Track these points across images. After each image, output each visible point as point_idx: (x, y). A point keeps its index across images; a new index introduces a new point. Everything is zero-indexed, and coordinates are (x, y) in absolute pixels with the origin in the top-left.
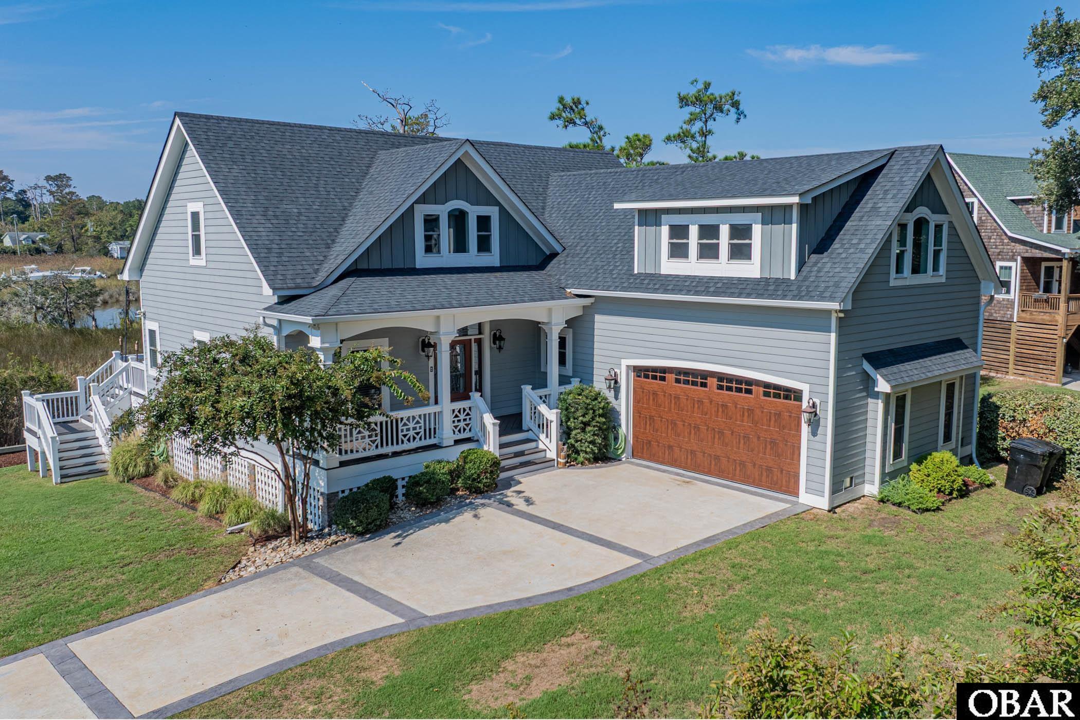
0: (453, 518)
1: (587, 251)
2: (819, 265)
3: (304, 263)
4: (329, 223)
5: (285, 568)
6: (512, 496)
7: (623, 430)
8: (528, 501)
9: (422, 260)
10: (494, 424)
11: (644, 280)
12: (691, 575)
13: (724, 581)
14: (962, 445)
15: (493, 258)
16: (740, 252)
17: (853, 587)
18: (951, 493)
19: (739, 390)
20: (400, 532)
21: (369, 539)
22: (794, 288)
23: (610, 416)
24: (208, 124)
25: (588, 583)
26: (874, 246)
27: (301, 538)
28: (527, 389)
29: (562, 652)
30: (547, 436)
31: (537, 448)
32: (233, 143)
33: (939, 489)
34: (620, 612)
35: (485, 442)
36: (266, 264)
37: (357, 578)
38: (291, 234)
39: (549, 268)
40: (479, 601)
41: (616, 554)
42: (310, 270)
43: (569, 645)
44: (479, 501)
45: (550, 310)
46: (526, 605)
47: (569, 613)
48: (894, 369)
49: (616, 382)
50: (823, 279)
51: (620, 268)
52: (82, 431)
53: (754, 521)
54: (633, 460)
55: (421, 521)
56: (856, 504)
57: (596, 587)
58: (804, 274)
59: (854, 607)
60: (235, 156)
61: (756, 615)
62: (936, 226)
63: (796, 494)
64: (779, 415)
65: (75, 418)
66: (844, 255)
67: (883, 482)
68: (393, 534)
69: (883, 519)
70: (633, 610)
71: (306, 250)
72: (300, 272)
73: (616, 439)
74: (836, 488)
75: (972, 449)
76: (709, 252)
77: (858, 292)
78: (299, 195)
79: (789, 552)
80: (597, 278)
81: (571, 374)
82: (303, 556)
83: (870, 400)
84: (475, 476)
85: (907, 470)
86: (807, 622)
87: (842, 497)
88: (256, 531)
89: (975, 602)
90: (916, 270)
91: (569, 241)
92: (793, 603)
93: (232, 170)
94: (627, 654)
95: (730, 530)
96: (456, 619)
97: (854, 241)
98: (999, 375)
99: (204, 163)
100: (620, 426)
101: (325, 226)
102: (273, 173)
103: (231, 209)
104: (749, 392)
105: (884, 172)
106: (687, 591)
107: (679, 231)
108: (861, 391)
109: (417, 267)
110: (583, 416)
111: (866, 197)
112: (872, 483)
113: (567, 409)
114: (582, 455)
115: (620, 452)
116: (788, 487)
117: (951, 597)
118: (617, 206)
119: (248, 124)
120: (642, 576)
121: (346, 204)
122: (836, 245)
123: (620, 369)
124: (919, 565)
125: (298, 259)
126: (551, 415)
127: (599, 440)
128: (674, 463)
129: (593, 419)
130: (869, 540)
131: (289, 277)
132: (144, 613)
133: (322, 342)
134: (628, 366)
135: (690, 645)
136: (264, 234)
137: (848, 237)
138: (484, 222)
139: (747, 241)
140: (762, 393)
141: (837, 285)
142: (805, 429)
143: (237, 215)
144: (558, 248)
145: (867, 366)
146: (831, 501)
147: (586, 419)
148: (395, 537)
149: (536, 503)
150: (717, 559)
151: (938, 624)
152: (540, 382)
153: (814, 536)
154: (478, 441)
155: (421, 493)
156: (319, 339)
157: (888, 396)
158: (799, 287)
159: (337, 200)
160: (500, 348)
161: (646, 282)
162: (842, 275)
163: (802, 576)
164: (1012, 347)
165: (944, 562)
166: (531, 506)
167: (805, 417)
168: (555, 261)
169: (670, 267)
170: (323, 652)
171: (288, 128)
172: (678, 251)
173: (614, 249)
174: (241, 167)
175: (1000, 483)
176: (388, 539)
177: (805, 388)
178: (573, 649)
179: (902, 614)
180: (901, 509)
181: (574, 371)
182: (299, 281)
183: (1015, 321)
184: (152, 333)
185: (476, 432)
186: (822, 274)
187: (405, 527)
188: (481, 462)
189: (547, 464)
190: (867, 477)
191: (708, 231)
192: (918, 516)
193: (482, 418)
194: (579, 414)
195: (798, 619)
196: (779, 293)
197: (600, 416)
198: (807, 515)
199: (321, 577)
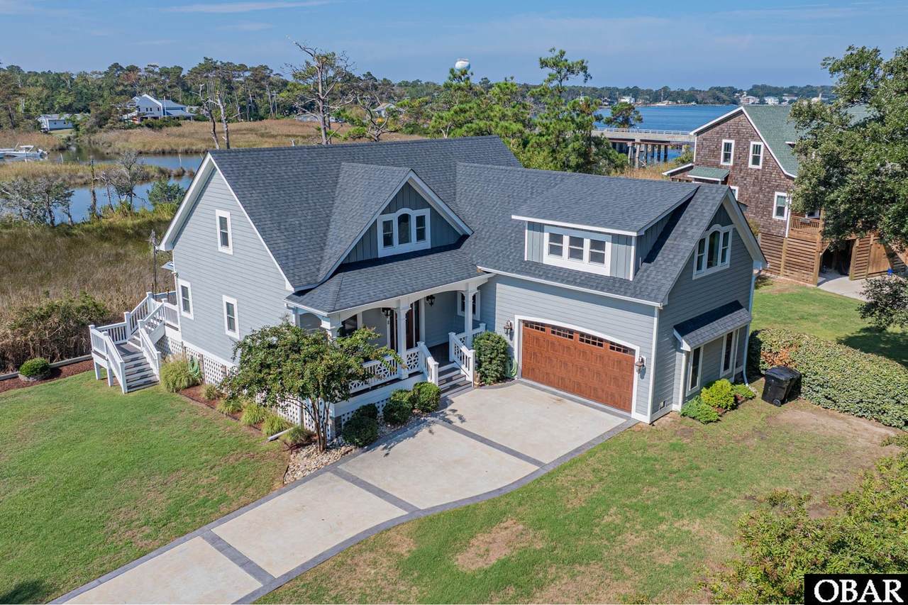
0: (416, 433)
1: (490, 237)
2: (648, 272)
3: (310, 264)
4: (319, 229)
5: (321, 473)
6: (450, 414)
7: (516, 360)
8: (461, 418)
9: (383, 252)
10: (435, 365)
11: (531, 266)
12: (569, 478)
13: (588, 482)
14: (736, 367)
15: (427, 244)
16: (597, 258)
17: (664, 483)
18: (726, 408)
19: (594, 343)
20: (385, 445)
21: (368, 450)
22: (631, 287)
23: (507, 351)
24: (231, 157)
25: (510, 485)
26: (684, 262)
27: (324, 449)
28: (452, 335)
29: (502, 533)
30: (466, 366)
31: (459, 374)
32: (248, 171)
33: (719, 406)
34: (531, 505)
35: (428, 374)
36: (286, 268)
37: (370, 481)
38: (298, 242)
39: (463, 247)
40: (448, 499)
41: (524, 463)
42: (315, 270)
43: (506, 528)
44: (430, 419)
45: (467, 284)
46: (477, 501)
47: (502, 506)
48: (693, 334)
49: (511, 329)
50: (650, 283)
51: (514, 254)
52: (134, 353)
53: (604, 434)
54: (522, 380)
55: (396, 436)
56: (666, 418)
57: (514, 487)
58: (638, 277)
59: (664, 500)
60: (252, 183)
61: (609, 506)
62: (724, 234)
63: (630, 411)
64: (620, 362)
65: (124, 341)
66: (664, 267)
67: (684, 402)
68: (382, 447)
69: (683, 429)
70: (538, 503)
71: (309, 254)
72: (308, 272)
73: (511, 365)
74: (654, 409)
75: (743, 368)
76: (576, 254)
77: (672, 294)
78: (298, 209)
79: (626, 458)
80: (498, 261)
81: (479, 320)
82: (329, 463)
83: (677, 353)
84: (426, 402)
85: (699, 393)
86: (638, 510)
87: (659, 413)
88: (289, 440)
89: (733, 493)
90: (710, 265)
91: (476, 226)
92: (629, 497)
93: (253, 195)
94: (539, 534)
95: (589, 442)
96: (438, 511)
97: (671, 256)
98: (773, 276)
99: (234, 192)
100: (514, 357)
101: (318, 232)
102: (278, 193)
103: (257, 227)
104: (601, 345)
105: (692, 202)
106: (568, 489)
107: (556, 238)
108: (672, 348)
109: (379, 257)
110: (491, 354)
111: (680, 222)
112: (677, 403)
113: (480, 349)
114: (489, 378)
115: (513, 374)
116: (624, 406)
117: (720, 490)
118: (514, 217)
119: (256, 153)
120: (541, 479)
121: (328, 212)
122: (659, 258)
123: (514, 320)
124: (702, 466)
125: (305, 262)
126: (470, 354)
127: (500, 369)
128: (550, 383)
129: (497, 356)
130: (673, 447)
131: (303, 277)
132: (246, 507)
133: (331, 326)
134: (520, 320)
135: (574, 527)
136: (282, 245)
137: (666, 252)
138: (421, 220)
139: (602, 252)
140: (609, 347)
141: (659, 289)
142: (636, 375)
143: (263, 232)
144: (469, 232)
145: (676, 333)
146: (651, 418)
147: (493, 356)
148: (383, 449)
149: (467, 420)
150: (584, 465)
151: (711, 510)
152: (460, 329)
153: (641, 445)
154: (423, 373)
155: (395, 416)
156: (329, 323)
157: (688, 354)
158: (635, 287)
159: (321, 210)
160: (432, 304)
161: (533, 268)
162: (663, 281)
163: (634, 477)
164: (784, 256)
165: (718, 464)
166: (464, 423)
167: (636, 368)
168: (467, 241)
169: (549, 260)
170: (367, 535)
171: (281, 151)
172: (556, 250)
173: (509, 238)
174: (258, 191)
175: (759, 395)
176: (379, 450)
177: (637, 349)
178: (508, 531)
179: (691, 504)
180: (694, 421)
181: (481, 319)
182: (309, 279)
183: (786, 237)
184: (184, 289)
185: (422, 367)
186: (650, 279)
187: (388, 440)
188: (430, 393)
189: (468, 385)
190: (674, 400)
191: (577, 241)
192: (705, 427)
193: (426, 359)
194: (488, 352)
195: (632, 508)
196: (622, 290)
197: (501, 353)
198: (635, 428)
199: (347, 480)
